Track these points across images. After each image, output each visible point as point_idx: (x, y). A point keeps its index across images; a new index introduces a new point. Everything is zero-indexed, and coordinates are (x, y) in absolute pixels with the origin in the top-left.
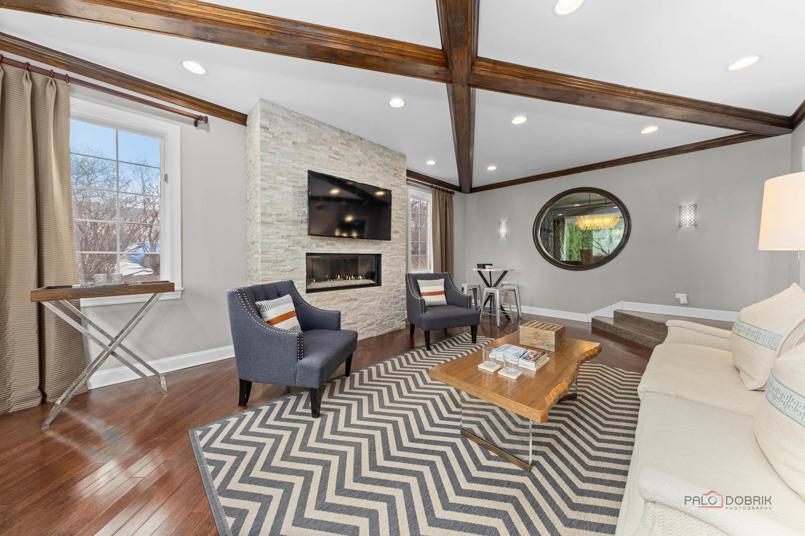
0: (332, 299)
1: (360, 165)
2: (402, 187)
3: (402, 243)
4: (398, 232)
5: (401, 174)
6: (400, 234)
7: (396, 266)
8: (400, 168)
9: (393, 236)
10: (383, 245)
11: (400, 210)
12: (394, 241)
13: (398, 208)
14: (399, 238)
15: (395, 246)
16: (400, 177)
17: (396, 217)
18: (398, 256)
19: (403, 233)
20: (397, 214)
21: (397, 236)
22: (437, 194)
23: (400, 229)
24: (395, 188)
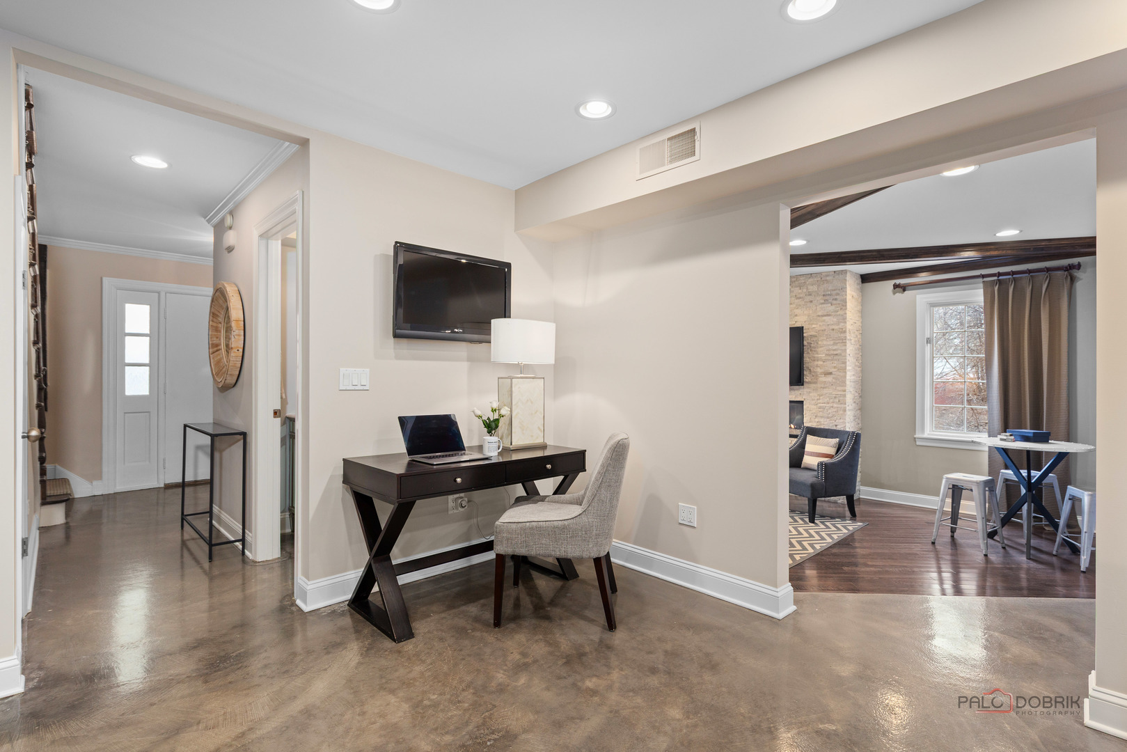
2: (839, 313)
3: (839, 388)
4: (831, 373)
5: (838, 297)
6: (833, 376)
7: (828, 418)
8: (835, 290)
9: (822, 379)
10: (805, 390)
11: (835, 344)
12: (823, 386)
13: (832, 342)
14: (834, 380)
15: (825, 391)
16: (834, 302)
17: (827, 355)
18: (831, 405)
19: (840, 374)
20: (829, 350)
21: (829, 379)
22: (996, 288)
23: (835, 370)
24: (824, 318)
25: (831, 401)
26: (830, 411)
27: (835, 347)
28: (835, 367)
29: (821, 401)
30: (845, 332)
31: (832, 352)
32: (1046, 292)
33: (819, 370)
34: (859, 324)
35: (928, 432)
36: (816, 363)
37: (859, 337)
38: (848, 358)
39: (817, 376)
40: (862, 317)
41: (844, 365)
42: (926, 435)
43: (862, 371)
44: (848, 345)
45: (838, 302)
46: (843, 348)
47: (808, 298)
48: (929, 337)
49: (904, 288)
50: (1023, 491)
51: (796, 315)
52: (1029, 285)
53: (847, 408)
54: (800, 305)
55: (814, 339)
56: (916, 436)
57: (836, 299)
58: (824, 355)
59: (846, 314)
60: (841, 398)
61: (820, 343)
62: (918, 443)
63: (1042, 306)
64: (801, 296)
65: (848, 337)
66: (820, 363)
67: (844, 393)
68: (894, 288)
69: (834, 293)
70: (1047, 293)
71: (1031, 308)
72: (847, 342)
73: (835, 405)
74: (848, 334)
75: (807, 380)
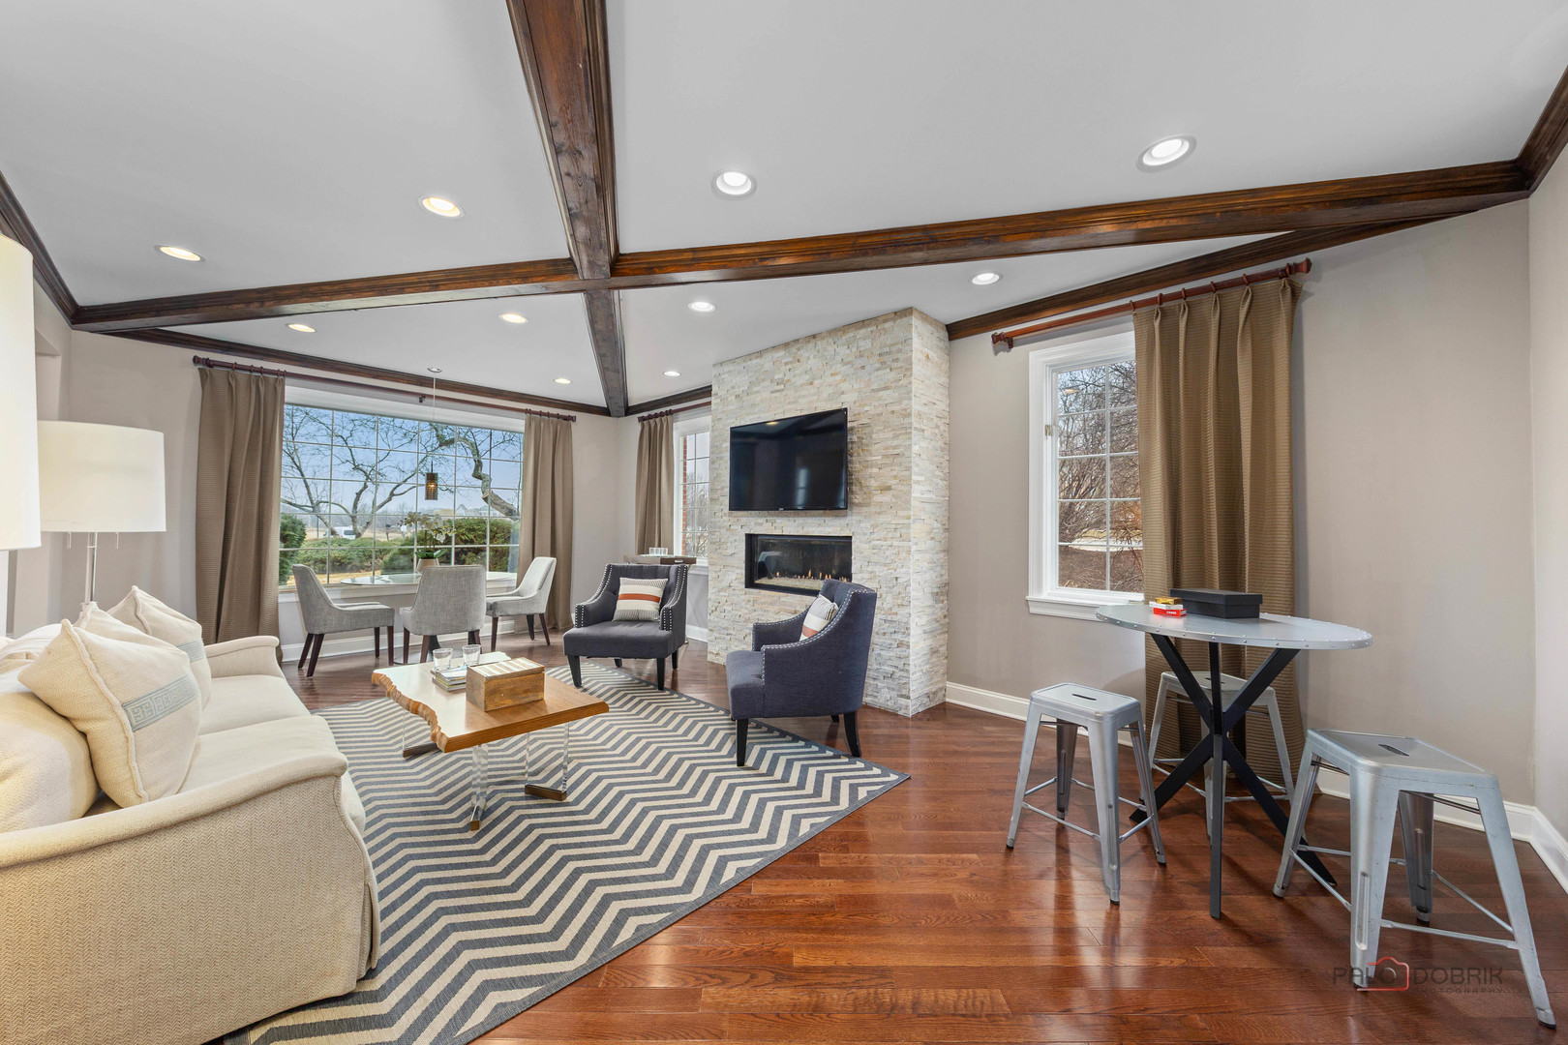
0: (771, 604)
1: (812, 383)
2: (901, 383)
3: (901, 513)
4: (889, 488)
5: (899, 356)
6: (894, 492)
7: (885, 565)
8: (895, 344)
9: (878, 498)
10: (854, 518)
11: (896, 437)
12: (878, 510)
13: (891, 435)
14: (894, 500)
15: (882, 519)
16: (895, 365)
17: (885, 456)
18: (889, 543)
19: (903, 488)
20: (886, 448)
21: (886, 498)
22: (1157, 324)
23: (896, 481)
24: (881, 393)
25: (890, 535)
26: (888, 553)
27: (895, 443)
28: (895, 477)
29: (874, 536)
30: (909, 415)
31: (892, 451)
32: (1245, 321)
33: (873, 483)
34: (942, 406)
35: (1050, 591)
36: (869, 470)
37: (942, 428)
38: (915, 460)
39: (870, 493)
40: (950, 397)
41: (907, 473)
42: (1044, 596)
43: (950, 487)
44: (914, 439)
45: (900, 364)
46: (907, 443)
47: (859, 362)
48: (1049, 423)
49: (1009, 341)
50: (1205, 731)
51: (843, 393)
52: (1215, 310)
53: (914, 548)
54: (848, 375)
55: (867, 430)
56: (1028, 598)
57: (897, 360)
58: (880, 457)
59: (911, 383)
60: (904, 531)
61: (874, 436)
62: (1033, 610)
63: (1238, 351)
64: (850, 359)
65: (915, 425)
66: (875, 470)
67: (907, 521)
68: (994, 342)
69: (894, 349)
70: (1248, 324)
71: (1218, 353)
72: (914, 432)
73: (895, 543)
74: (913, 419)
75: (857, 501)
